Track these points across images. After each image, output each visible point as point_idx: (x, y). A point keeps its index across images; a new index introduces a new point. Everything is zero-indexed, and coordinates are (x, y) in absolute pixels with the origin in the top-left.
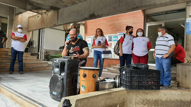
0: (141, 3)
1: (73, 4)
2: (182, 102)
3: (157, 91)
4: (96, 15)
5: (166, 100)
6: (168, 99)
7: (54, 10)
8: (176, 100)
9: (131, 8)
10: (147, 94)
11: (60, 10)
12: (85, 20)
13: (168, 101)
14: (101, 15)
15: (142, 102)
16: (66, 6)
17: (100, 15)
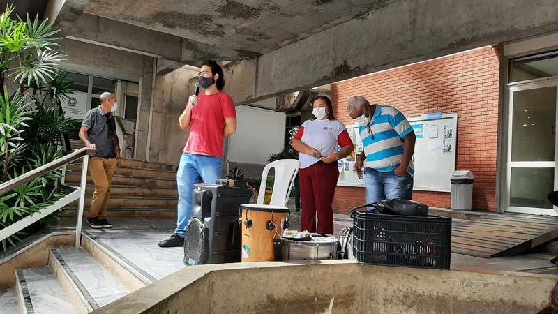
0: (473, 30)
1: (295, 41)
2: (519, 307)
3: (445, 274)
4: (352, 66)
5: (469, 298)
6: (476, 297)
7: (248, 59)
8: (498, 300)
9: (447, 46)
10: (417, 279)
11: (261, 58)
12: (323, 82)
13: (474, 301)
14: (364, 65)
15: (401, 297)
16: (277, 47)
17: (361, 67)
